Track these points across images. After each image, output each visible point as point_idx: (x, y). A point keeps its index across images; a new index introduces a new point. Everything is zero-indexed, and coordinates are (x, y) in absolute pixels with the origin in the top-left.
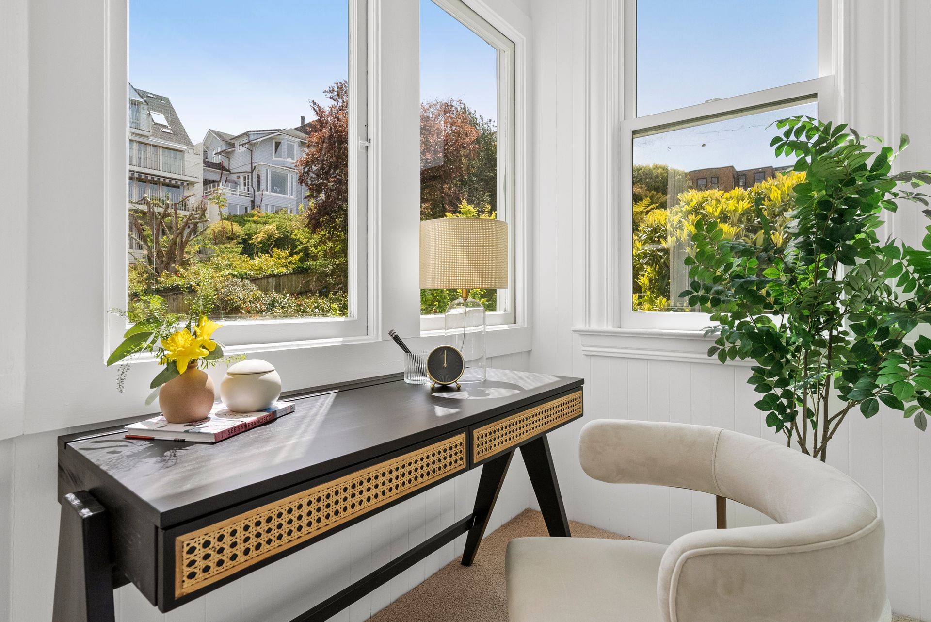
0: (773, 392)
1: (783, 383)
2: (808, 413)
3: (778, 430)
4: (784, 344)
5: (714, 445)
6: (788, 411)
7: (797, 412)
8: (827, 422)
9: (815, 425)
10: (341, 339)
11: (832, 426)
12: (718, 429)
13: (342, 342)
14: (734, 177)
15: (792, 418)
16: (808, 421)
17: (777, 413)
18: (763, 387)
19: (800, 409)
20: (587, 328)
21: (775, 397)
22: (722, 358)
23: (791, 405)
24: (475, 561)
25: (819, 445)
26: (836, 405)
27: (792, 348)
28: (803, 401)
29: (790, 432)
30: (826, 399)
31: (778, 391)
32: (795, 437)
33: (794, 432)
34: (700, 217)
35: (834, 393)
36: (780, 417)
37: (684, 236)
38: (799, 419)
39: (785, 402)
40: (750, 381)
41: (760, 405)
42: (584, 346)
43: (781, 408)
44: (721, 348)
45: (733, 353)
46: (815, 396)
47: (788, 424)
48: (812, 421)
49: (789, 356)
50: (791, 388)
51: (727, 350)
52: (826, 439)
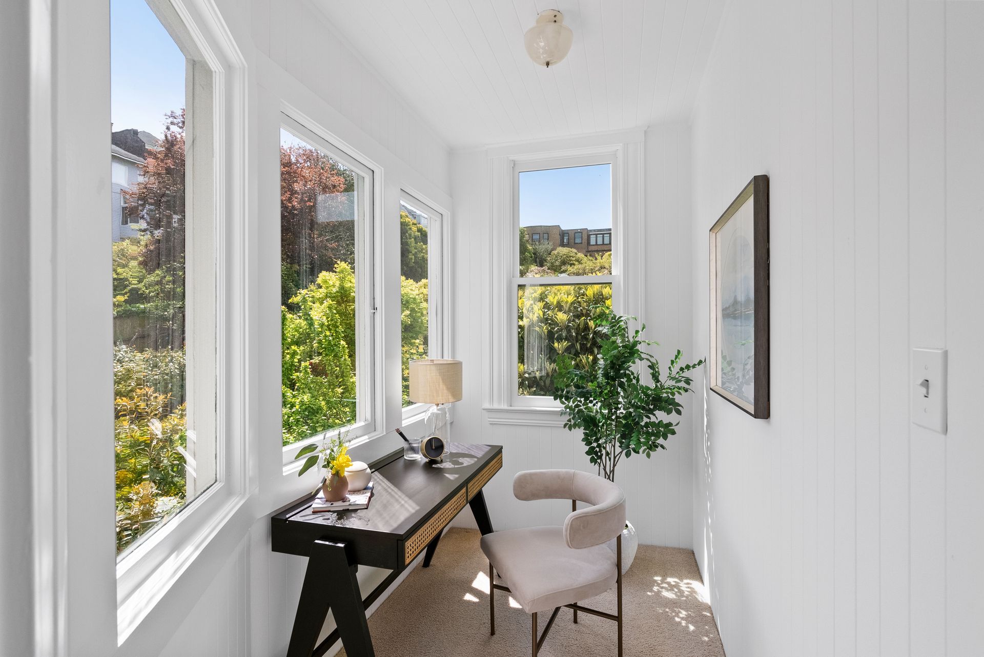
0: (592, 445)
1: (597, 440)
2: (607, 454)
3: (595, 465)
4: (597, 422)
5: (571, 478)
6: (599, 454)
7: (602, 454)
8: (615, 458)
9: (610, 459)
10: (366, 437)
11: (616, 460)
12: (573, 471)
13: (369, 439)
14: (560, 235)
15: (600, 457)
16: (607, 457)
17: (594, 456)
18: (588, 443)
19: (604, 452)
20: (491, 407)
21: (594, 448)
22: (570, 429)
23: (600, 451)
24: (431, 563)
25: (612, 469)
26: (618, 450)
27: (601, 424)
28: (605, 448)
29: (600, 464)
30: (614, 447)
31: (595, 445)
32: (602, 466)
33: (602, 463)
34: (545, 303)
35: (618, 444)
36: (596, 458)
37: (535, 318)
38: (604, 457)
39: (598, 449)
40: (583, 440)
41: (588, 453)
42: (489, 418)
43: (596, 453)
44: (570, 423)
45: (575, 425)
46: (610, 444)
47: (599, 461)
48: (609, 457)
49: (600, 428)
50: (600, 442)
51: (572, 424)
52: (614, 466)
